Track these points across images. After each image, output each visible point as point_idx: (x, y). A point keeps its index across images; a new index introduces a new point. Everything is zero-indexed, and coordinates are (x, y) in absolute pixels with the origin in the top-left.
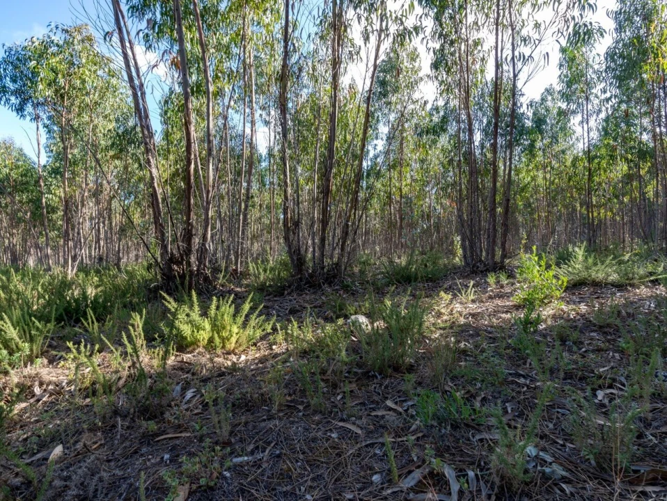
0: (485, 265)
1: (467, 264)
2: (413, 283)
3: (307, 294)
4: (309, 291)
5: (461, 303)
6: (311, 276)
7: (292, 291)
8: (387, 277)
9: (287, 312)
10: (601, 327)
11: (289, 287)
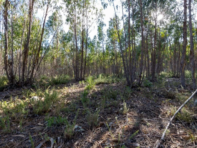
0: (79, 79)
1: (75, 78)
2: (58, 85)
3: (15, 90)
4: (16, 89)
5: (71, 90)
6: (18, 83)
7: (8, 89)
8: (50, 83)
9: (4, 98)
10: (101, 93)
11: (6, 88)
